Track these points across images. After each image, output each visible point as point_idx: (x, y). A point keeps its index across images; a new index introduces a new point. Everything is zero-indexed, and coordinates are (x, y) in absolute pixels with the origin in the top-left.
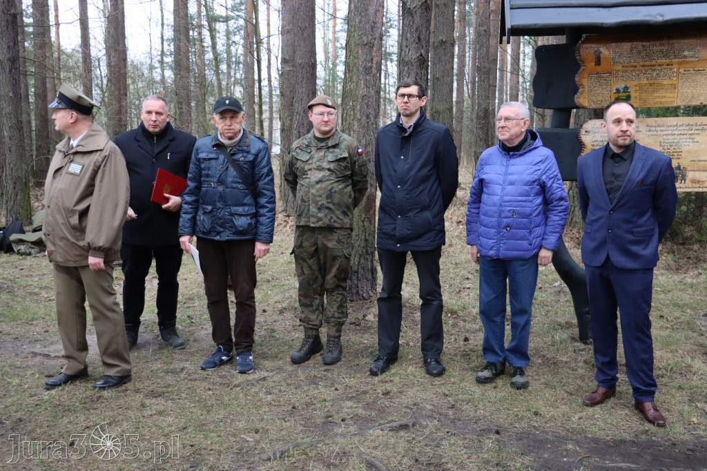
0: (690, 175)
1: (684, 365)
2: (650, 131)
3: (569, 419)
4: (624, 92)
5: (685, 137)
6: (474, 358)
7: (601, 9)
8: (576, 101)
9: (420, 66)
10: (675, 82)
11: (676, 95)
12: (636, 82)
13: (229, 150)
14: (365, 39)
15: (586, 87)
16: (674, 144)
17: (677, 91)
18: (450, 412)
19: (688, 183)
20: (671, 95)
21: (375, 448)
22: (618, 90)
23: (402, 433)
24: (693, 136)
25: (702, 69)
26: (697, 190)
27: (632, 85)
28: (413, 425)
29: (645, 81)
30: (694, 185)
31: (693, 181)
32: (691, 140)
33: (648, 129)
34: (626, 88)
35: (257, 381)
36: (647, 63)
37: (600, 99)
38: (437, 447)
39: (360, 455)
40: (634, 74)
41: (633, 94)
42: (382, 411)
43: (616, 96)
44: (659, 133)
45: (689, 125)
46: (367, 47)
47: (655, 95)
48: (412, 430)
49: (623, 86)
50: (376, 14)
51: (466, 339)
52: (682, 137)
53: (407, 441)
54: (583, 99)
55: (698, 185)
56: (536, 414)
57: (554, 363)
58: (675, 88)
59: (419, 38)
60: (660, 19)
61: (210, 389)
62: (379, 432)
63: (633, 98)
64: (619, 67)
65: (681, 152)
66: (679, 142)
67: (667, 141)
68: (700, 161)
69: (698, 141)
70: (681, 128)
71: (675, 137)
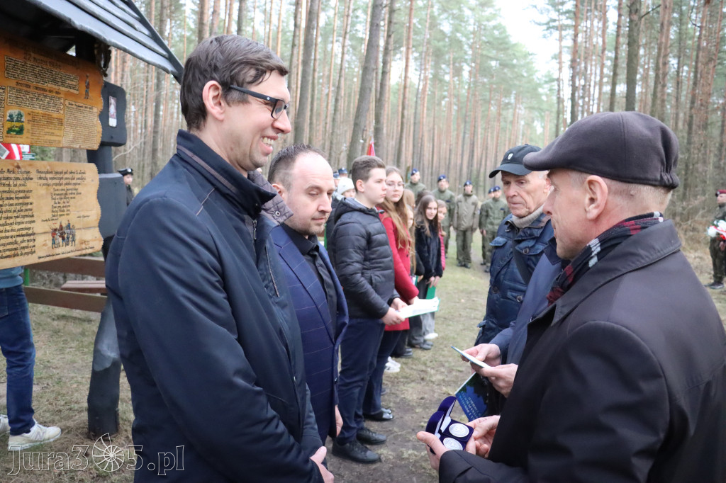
0: (78, 235)
2: (40, 178)
4: (17, 121)
5: (70, 187)
10: (62, 117)
11: (62, 133)
12: (29, 110)
16: (63, 196)
17: (63, 128)
19: (78, 245)
20: (58, 133)
22: (11, 116)
24: (77, 187)
25: (81, 105)
26: (84, 252)
27: (26, 112)
29: (37, 110)
30: (82, 246)
31: (81, 242)
32: (75, 192)
33: (39, 175)
34: (20, 115)
36: (40, 85)
40: (28, 96)
41: (27, 126)
43: (8, 125)
44: (50, 182)
45: (71, 173)
47: (46, 130)
49: (16, 112)
52: (68, 187)
55: (85, 247)
58: (62, 125)
63: (25, 132)
64: (13, 83)
65: (69, 206)
66: (66, 194)
67: (57, 192)
68: (85, 217)
69: (80, 193)
70: (66, 176)
71: (63, 187)
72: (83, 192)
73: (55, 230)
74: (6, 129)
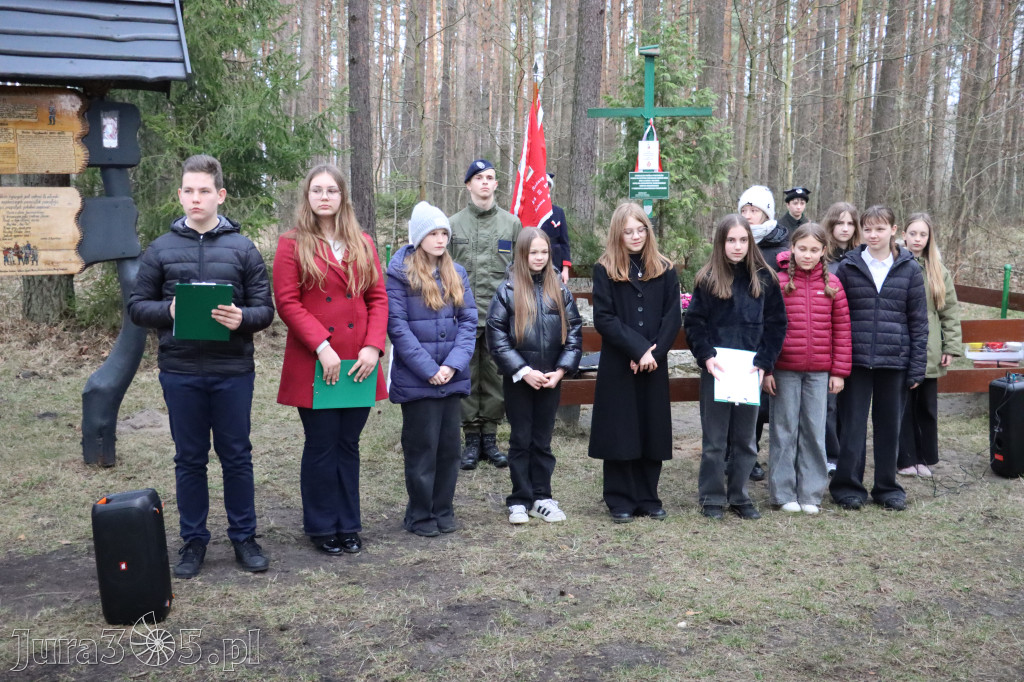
0: (42, 255)
5: (32, 210)
10: (12, 146)
11: (16, 160)
16: (20, 219)
17: (17, 155)
19: (41, 265)
20: (10, 160)
24: (42, 210)
25: (43, 132)
26: (51, 273)
30: (48, 267)
31: (47, 263)
32: (40, 215)
44: (3, 206)
45: (36, 196)
52: (29, 210)
55: (52, 267)
58: (14, 152)
65: (30, 228)
66: (25, 217)
67: (11, 215)
68: (53, 239)
69: (47, 216)
70: (27, 200)
71: (21, 210)
72: (51, 215)
73: (9, 249)
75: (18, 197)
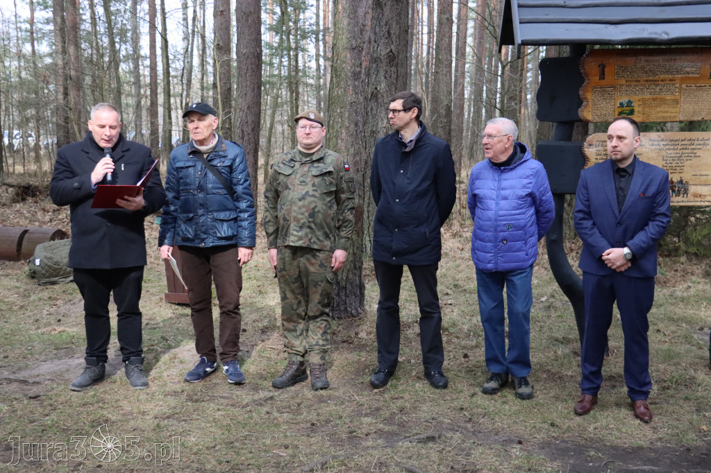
0: (692, 189)
1: (688, 377)
2: (653, 145)
3: (585, 429)
4: (628, 106)
5: (687, 151)
6: (479, 374)
7: (608, 26)
8: (580, 113)
9: (390, 62)
10: (678, 98)
11: (678, 110)
12: (639, 97)
13: (205, 156)
14: (354, 42)
15: (590, 101)
16: (676, 158)
17: (679, 106)
18: (469, 426)
19: (690, 197)
20: (673, 110)
21: (410, 458)
22: (622, 105)
23: (430, 444)
24: (695, 151)
25: (703, 85)
26: (698, 204)
27: (636, 99)
28: (439, 437)
29: (648, 96)
30: (696, 199)
31: (695, 195)
32: (693, 155)
33: (651, 143)
34: (630, 103)
35: (265, 401)
36: (651, 78)
37: (604, 113)
38: (467, 456)
39: (398, 464)
40: (637, 88)
41: (636, 109)
42: (402, 425)
43: (620, 110)
44: (663, 147)
45: (690, 140)
46: (356, 51)
47: (658, 110)
48: (439, 441)
49: (627, 100)
50: (365, 16)
51: (466, 356)
52: (684, 151)
53: (438, 451)
54: (587, 113)
55: (699, 199)
56: (552, 425)
57: (560, 378)
58: (677, 104)
59: (389, 32)
60: (665, 37)
61: (219, 410)
62: (407, 444)
63: (635, 113)
64: (623, 82)
65: (683, 166)
66: (681, 157)
67: (670, 155)
68: (702, 175)
69: (699, 156)
70: (683, 143)
71: (678, 151)
72: (702, 155)
74: (617, 113)
75: (676, 141)
